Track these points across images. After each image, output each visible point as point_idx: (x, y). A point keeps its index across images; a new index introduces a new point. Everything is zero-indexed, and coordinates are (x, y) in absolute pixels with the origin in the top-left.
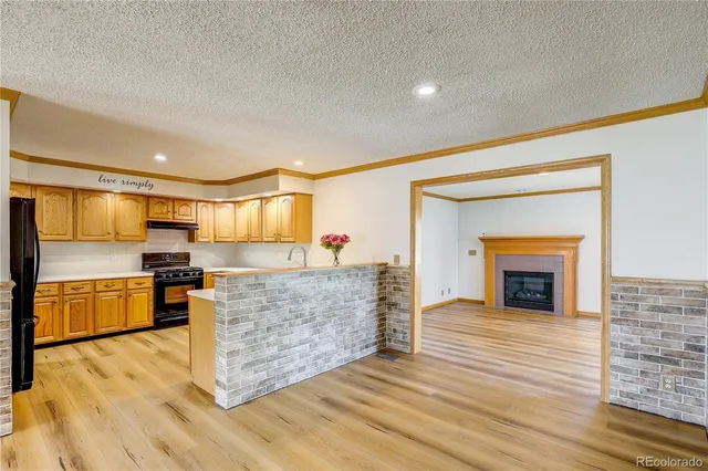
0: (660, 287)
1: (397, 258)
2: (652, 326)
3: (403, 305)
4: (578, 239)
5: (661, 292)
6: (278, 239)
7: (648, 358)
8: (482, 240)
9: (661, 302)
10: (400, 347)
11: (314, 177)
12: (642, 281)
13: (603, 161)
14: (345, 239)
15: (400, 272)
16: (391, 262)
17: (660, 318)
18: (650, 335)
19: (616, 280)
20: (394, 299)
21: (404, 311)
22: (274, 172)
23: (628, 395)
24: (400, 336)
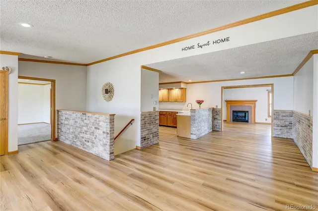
0: (284, 112)
1: (217, 106)
2: (283, 120)
3: (219, 119)
4: (256, 101)
5: (284, 113)
6: (176, 101)
7: (282, 126)
8: (226, 101)
9: (284, 115)
10: (218, 129)
11: (187, 83)
12: (280, 111)
13: (272, 85)
14: (203, 101)
15: (218, 110)
16: (215, 107)
17: (284, 118)
18: (282, 122)
19: (275, 110)
20: (216, 117)
21: (219, 120)
22: (180, 82)
23: (277, 134)
24: (218, 127)
